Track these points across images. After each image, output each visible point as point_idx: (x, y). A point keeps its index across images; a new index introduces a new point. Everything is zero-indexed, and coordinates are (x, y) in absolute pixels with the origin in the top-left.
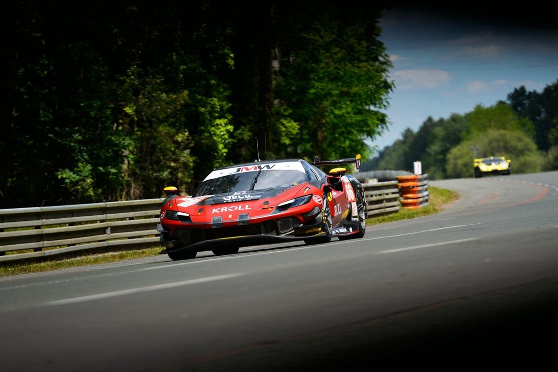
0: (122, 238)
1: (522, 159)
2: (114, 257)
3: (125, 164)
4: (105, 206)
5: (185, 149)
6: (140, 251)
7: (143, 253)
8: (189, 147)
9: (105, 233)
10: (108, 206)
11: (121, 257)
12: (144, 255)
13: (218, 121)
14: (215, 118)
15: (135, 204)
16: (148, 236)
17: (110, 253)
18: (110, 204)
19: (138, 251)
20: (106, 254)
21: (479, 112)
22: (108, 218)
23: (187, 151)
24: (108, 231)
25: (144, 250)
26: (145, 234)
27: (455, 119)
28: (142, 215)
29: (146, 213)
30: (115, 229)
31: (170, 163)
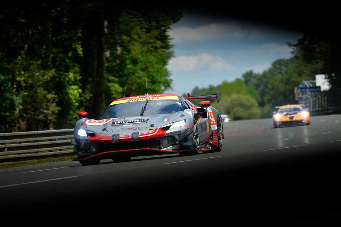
0: (14, 154)
1: (250, 111)
2: (9, 165)
3: (17, 111)
4: (4, 135)
5: (53, 103)
6: (25, 161)
7: (26, 163)
8: (55, 101)
9: (4, 151)
10: (6, 135)
11: (13, 165)
12: (27, 164)
13: (73, 87)
14: (71, 85)
15: (23, 134)
16: (30, 153)
17: (7, 163)
18: (7, 134)
19: (23, 162)
20: (4, 163)
21: (225, 84)
22: (6, 142)
23: (54, 104)
24: (6, 150)
25: (27, 161)
26: (27, 152)
27: (211, 88)
28: (26, 141)
29: (29, 140)
30: (10, 149)
31: (44, 111)
